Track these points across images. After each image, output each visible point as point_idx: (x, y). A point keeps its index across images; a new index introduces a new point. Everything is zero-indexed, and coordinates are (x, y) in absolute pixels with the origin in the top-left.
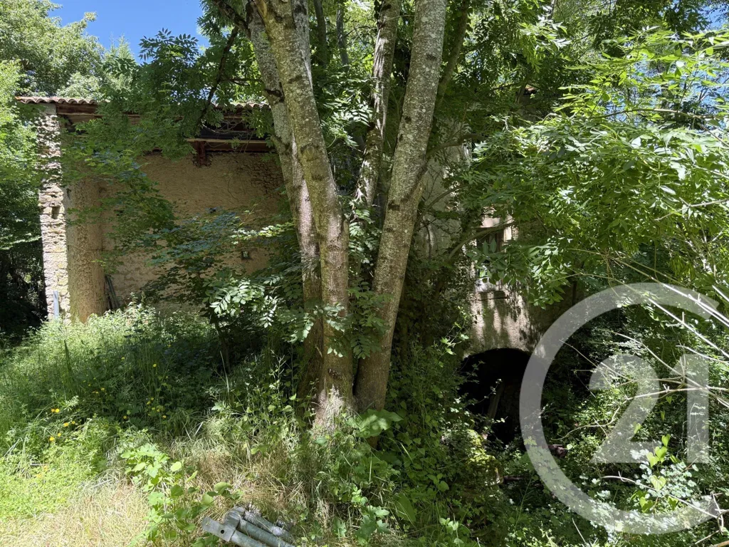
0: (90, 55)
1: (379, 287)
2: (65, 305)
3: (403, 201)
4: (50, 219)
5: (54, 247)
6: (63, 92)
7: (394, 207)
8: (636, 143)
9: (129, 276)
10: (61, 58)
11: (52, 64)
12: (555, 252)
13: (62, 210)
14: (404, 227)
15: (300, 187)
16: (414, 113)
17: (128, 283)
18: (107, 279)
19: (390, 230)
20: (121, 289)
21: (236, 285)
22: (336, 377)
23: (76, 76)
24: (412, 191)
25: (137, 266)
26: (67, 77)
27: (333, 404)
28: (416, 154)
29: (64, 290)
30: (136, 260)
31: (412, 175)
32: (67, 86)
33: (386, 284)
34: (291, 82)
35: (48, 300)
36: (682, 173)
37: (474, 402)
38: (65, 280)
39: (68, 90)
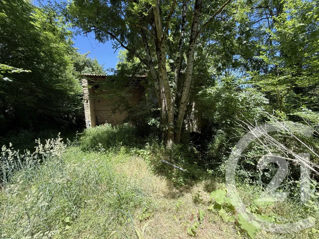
0: (89, 62)
1: (179, 120)
2: (90, 124)
3: (184, 102)
4: (86, 103)
5: (87, 110)
6: (83, 71)
7: (182, 103)
8: (233, 95)
9: (101, 116)
10: (82, 63)
11: (80, 64)
12: (218, 113)
13: (89, 101)
14: (184, 108)
15: (163, 99)
16: (187, 85)
17: (101, 118)
18: (96, 117)
19: (181, 108)
20: (100, 120)
21: (152, 119)
22: (171, 137)
23: (86, 67)
24: (186, 100)
25: (103, 114)
26: (83, 68)
27: (170, 143)
28: (187, 93)
29: (90, 120)
30: (103, 113)
31: (186, 97)
32: (84, 70)
33: (180, 119)
34: (165, 80)
35: (86, 123)
36: (240, 101)
37: (194, 142)
38: (90, 118)
39: (85, 71)
